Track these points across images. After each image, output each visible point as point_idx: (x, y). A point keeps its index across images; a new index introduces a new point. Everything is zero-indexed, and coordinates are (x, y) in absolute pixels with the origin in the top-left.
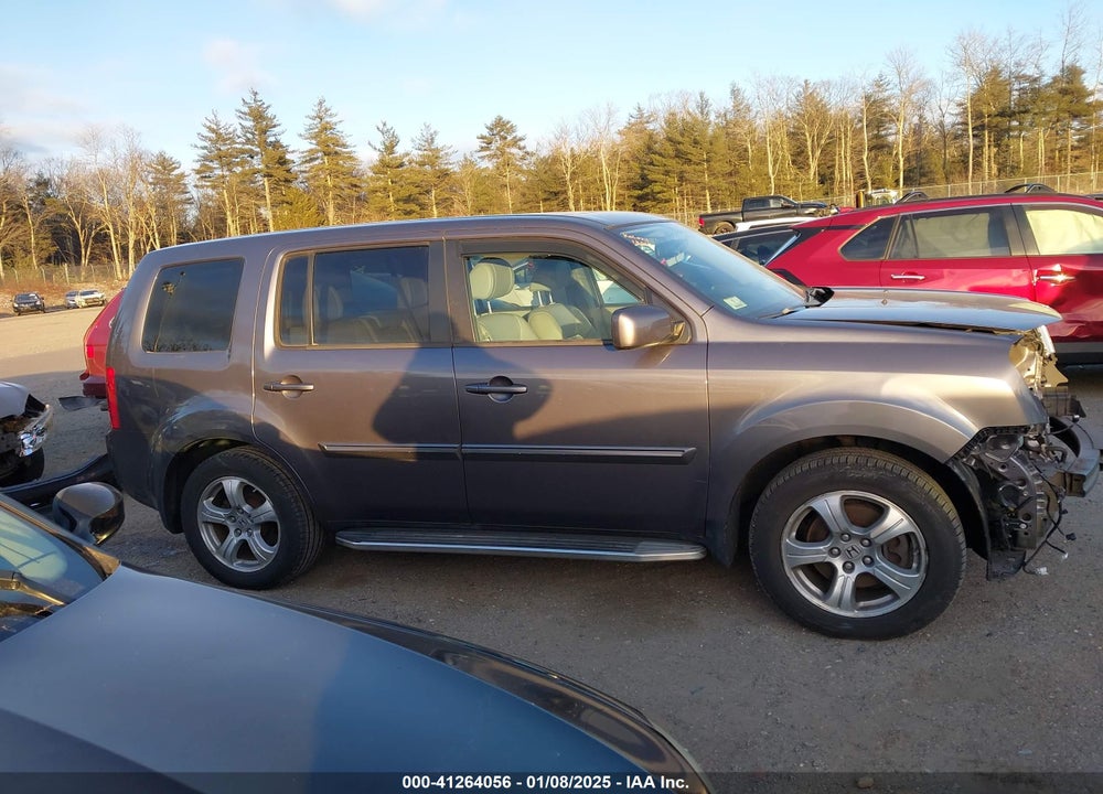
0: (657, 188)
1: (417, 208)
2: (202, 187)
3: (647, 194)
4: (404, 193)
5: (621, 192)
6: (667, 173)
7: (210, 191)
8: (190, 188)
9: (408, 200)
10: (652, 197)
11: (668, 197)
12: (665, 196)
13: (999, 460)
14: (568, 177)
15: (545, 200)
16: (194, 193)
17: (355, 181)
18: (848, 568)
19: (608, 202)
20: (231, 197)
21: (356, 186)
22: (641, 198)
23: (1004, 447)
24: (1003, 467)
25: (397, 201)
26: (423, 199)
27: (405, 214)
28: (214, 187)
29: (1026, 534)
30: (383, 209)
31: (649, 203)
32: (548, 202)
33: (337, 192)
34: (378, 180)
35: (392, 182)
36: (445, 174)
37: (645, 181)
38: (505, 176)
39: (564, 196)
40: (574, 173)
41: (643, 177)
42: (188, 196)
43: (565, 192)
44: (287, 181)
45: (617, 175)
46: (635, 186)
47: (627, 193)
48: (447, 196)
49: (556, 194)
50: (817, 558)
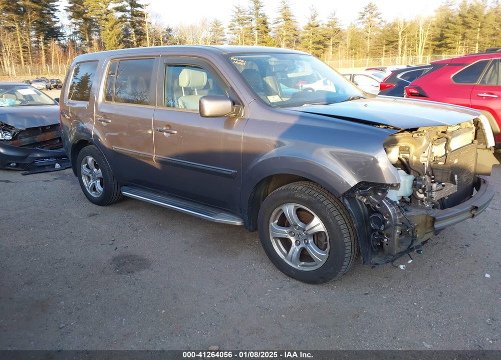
0: (448, 41)
1: (323, 47)
2: (230, 33)
3: (442, 44)
4: (317, 40)
5: (428, 42)
6: (456, 33)
7: (233, 35)
8: (226, 34)
9: (319, 43)
10: (446, 45)
11: (454, 46)
12: (453, 45)
13: (376, 201)
14: (400, 34)
15: (386, 45)
16: (228, 37)
17: (296, 33)
18: (297, 244)
19: (420, 47)
20: (241, 39)
21: (296, 35)
22: (440, 46)
23: (379, 194)
24: (379, 205)
25: (313, 43)
26: (326, 43)
27: (316, 49)
28: (235, 34)
29: (387, 244)
30: (307, 47)
31: (442, 49)
32: (388, 46)
33: (288, 38)
34: (306, 32)
35: (312, 34)
36: (338, 31)
37: (442, 37)
38: (368, 33)
39: (396, 43)
40: (403, 32)
41: (442, 35)
42: (224, 37)
43: (397, 41)
44: (265, 32)
45: (427, 33)
46: (436, 40)
47: (431, 43)
48: (338, 41)
49: (392, 42)
50: (284, 236)
